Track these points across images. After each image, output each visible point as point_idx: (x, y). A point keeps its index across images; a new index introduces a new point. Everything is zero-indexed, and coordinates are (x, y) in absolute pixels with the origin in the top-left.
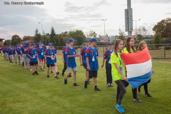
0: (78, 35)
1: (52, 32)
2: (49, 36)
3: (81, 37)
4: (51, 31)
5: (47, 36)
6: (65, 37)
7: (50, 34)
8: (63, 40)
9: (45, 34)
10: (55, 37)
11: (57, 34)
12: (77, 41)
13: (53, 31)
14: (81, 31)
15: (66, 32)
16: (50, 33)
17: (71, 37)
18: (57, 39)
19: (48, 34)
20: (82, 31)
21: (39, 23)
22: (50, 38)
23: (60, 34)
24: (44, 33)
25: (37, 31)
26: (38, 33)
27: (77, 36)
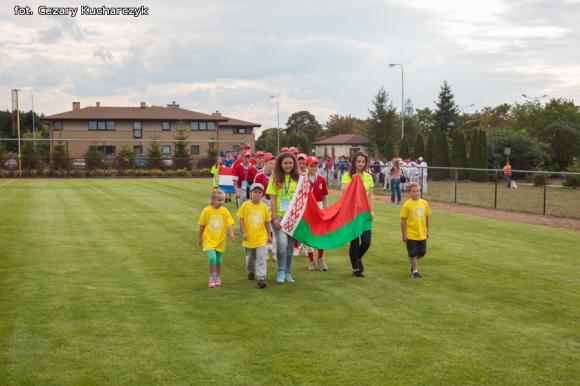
0: (555, 124)
1: (443, 102)
2: (430, 120)
3: (568, 132)
4: (438, 101)
5: (421, 118)
6: (498, 130)
7: (434, 112)
8: (485, 138)
9: (415, 113)
10: (452, 127)
11: (466, 116)
12: (547, 145)
13: (446, 99)
14: (571, 104)
15: (504, 109)
16: (434, 108)
17: (524, 131)
18: (462, 136)
19: (427, 111)
20: (576, 105)
21: (392, 65)
22: (431, 127)
23: (477, 115)
24: (410, 109)
25: (381, 99)
26: (387, 107)
27: (550, 126)
